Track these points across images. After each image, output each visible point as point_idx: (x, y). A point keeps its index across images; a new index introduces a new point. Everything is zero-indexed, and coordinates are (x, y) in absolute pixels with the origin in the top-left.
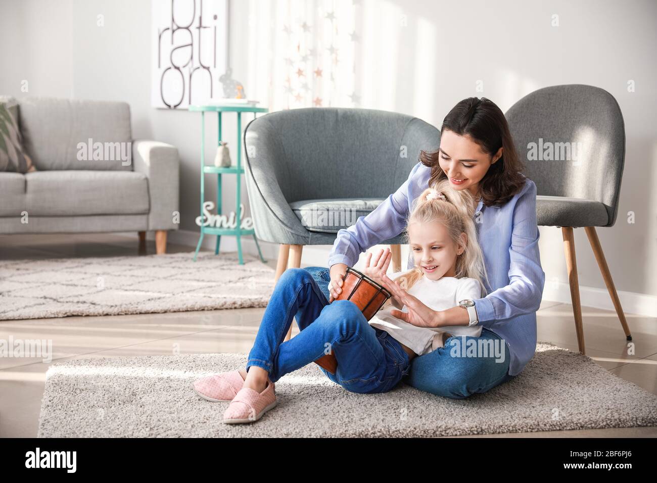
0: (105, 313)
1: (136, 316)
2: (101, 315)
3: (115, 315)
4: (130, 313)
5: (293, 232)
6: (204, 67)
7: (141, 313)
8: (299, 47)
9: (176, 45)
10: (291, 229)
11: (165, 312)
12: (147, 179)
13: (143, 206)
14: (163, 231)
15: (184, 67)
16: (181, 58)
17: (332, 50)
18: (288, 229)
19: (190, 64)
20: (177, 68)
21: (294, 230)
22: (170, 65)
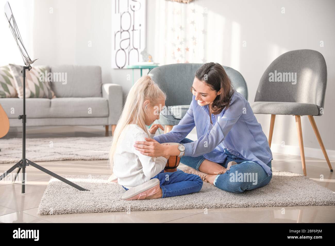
0: (82, 159)
1: (98, 161)
2: (80, 160)
3: (88, 160)
4: (95, 159)
6: (135, 49)
7: (100, 160)
8: (178, 37)
9: (122, 39)
12: (107, 101)
13: (105, 113)
14: (115, 125)
15: (126, 49)
16: (125, 45)
17: (194, 38)
18: (166, 118)
19: (129, 48)
20: (123, 50)
21: (169, 118)
22: (119, 48)
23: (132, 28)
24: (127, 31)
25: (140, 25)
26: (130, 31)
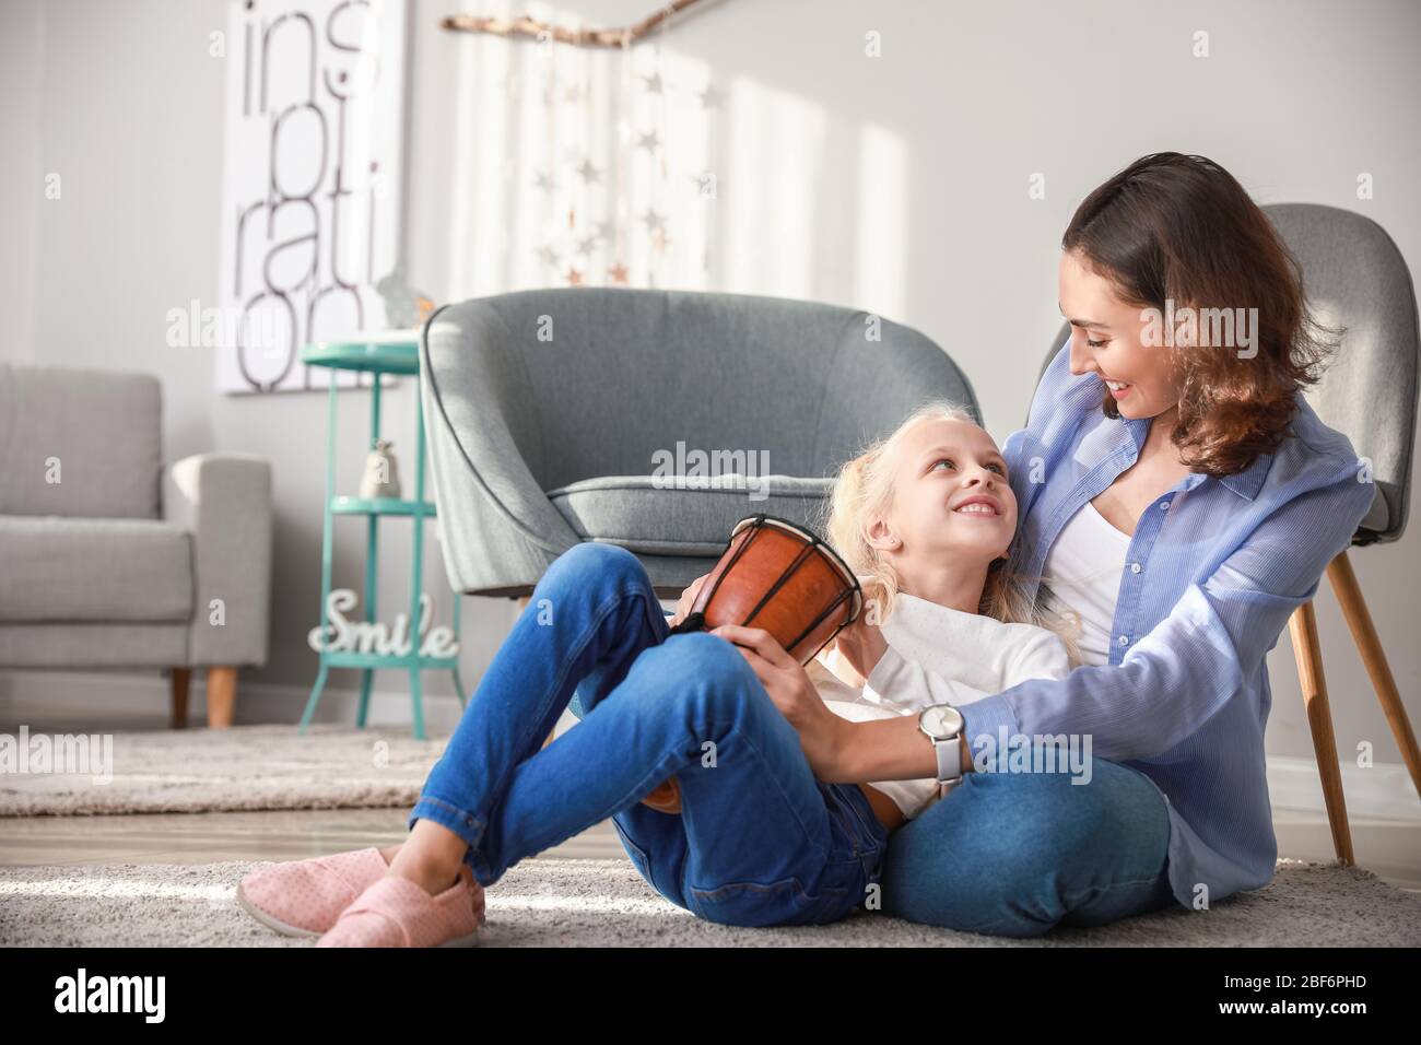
5: (547, 547)
6: (344, 286)
7: (137, 813)
8: (572, 217)
9: (280, 238)
10: (545, 539)
11: (204, 810)
12: (189, 537)
13: (176, 603)
14: (227, 668)
15: (297, 288)
16: (290, 267)
17: (653, 220)
18: (534, 541)
19: (311, 284)
20: (280, 294)
21: (552, 542)
22: (261, 287)
23: (329, 185)
24: (307, 199)
25: (374, 167)
26: (321, 199)
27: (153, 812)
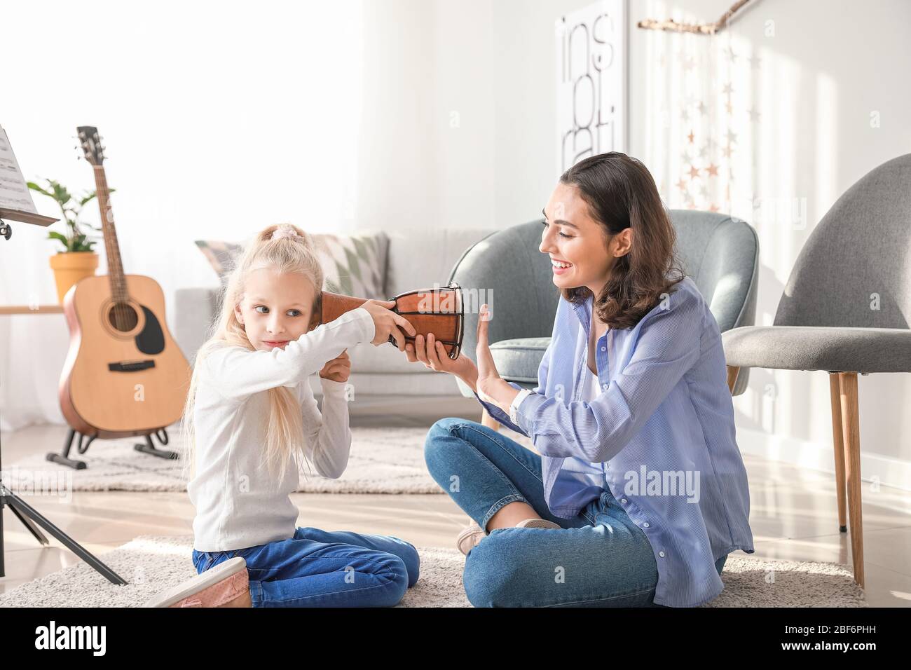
9: (578, 151)
23: (595, 122)
24: (587, 128)
25: (613, 109)
26: (593, 128)
27: (375, 493)
